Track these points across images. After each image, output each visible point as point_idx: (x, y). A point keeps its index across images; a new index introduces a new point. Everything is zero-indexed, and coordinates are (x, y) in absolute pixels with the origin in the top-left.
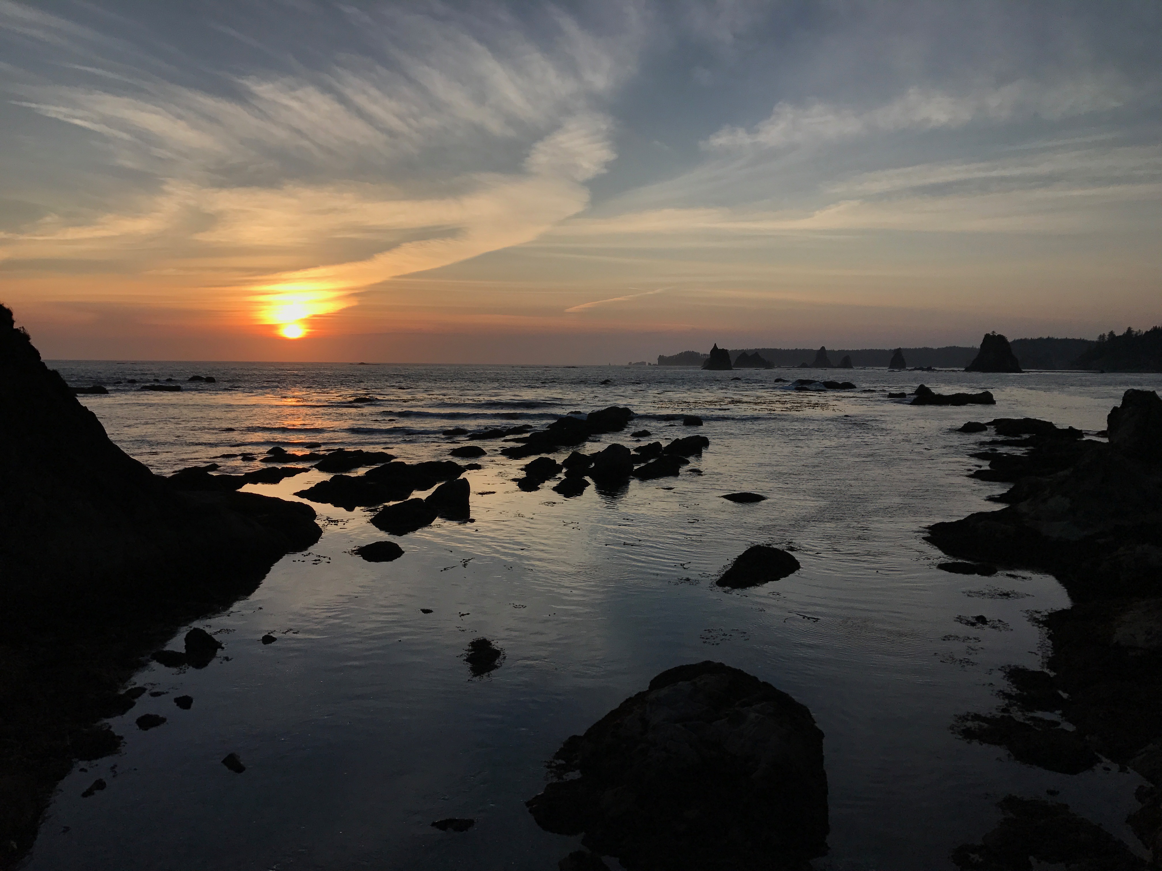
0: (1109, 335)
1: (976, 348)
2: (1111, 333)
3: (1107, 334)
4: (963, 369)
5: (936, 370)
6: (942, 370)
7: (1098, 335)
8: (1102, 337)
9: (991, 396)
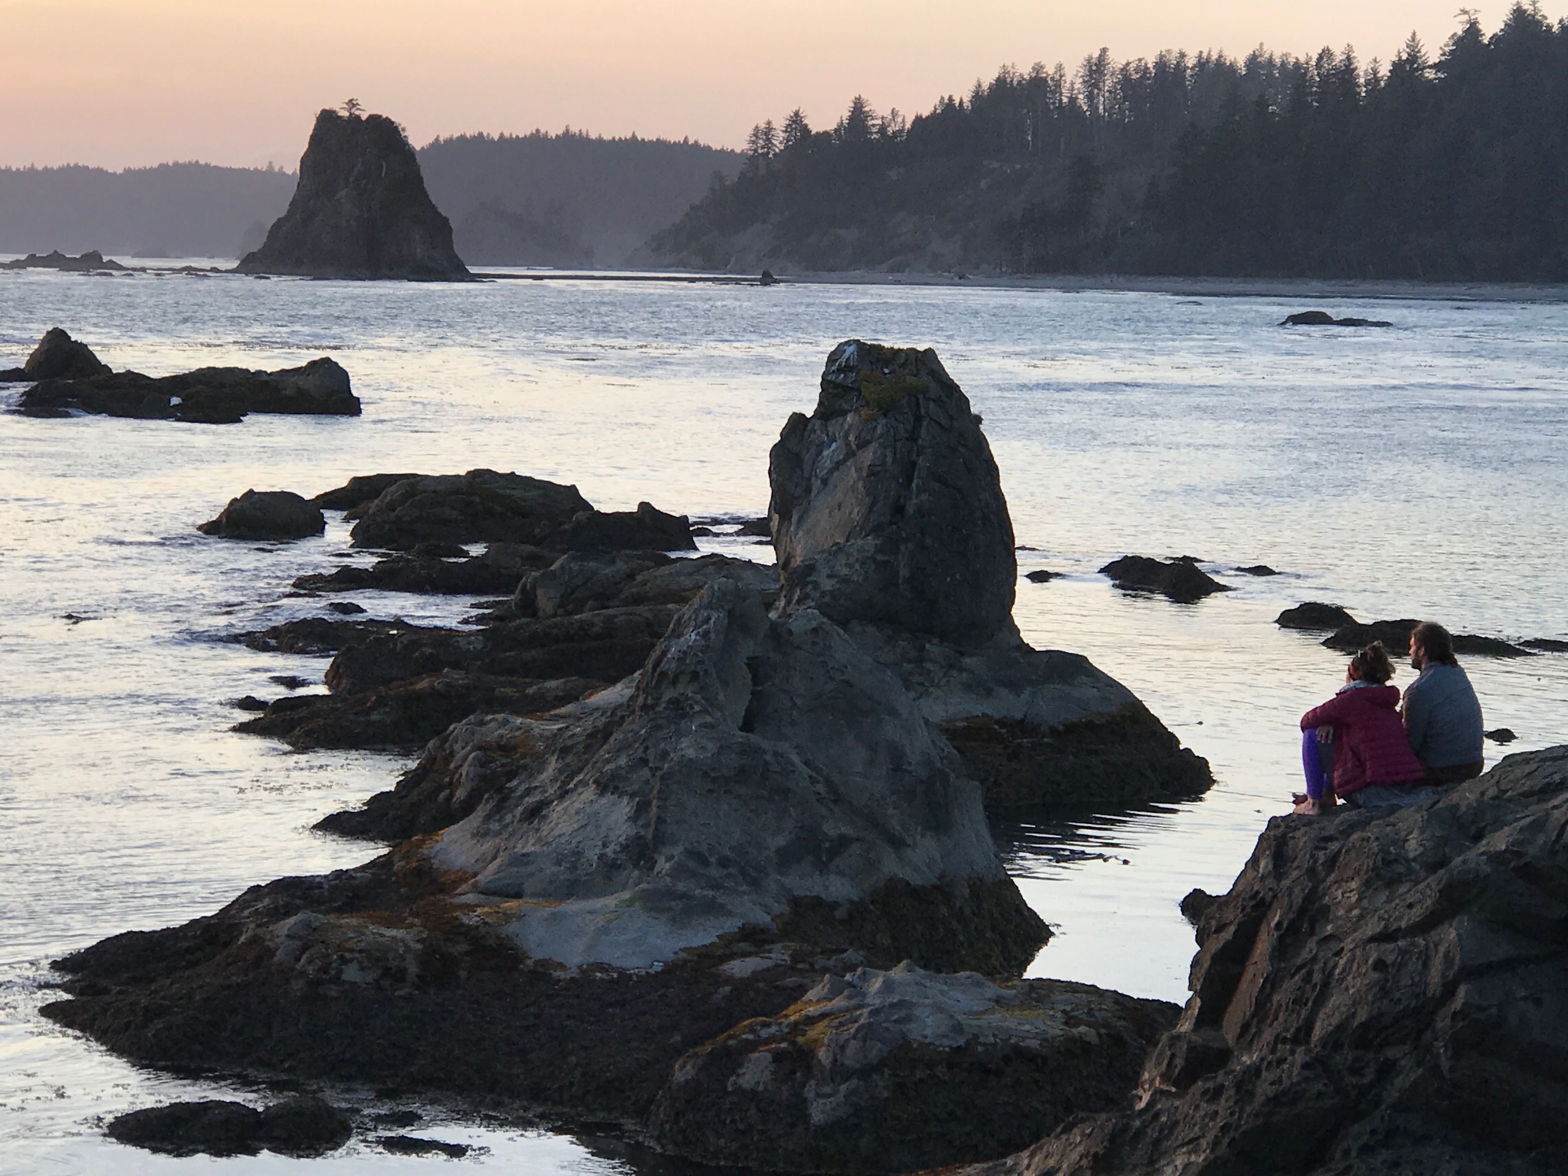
0: (788, 129)
1: (282, 174)
2: (796, 122)
3: (780, 124)
4: (234, 264)
5: (120, 268)
6: (143, 270)
7: (750, 131)
8: (765, 133)
9: (343, 377)
